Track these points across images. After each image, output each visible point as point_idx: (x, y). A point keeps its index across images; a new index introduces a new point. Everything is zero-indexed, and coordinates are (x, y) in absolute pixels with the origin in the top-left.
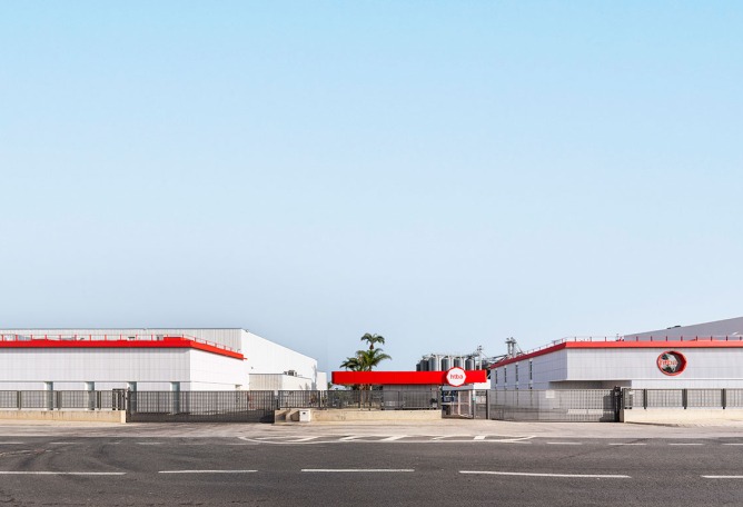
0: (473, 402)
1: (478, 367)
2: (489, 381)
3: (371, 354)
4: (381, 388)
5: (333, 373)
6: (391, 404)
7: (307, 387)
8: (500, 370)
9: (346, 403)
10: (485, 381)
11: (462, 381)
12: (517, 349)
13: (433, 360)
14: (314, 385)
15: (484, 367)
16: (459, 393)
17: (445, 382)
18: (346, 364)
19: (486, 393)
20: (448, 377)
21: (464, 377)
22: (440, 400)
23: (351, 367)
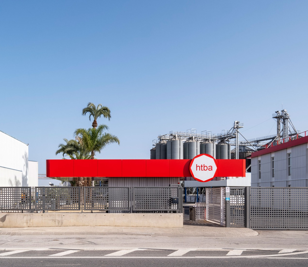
0: (226, 202)
1: (233, 155)
2: (248, 175)
3: (94, 135)
4: (106, 182)
5: (48, 162)
6: (118, 204)
7: (17, 182)
8: (265, 160)
9: (63, 203)
10: (242, 175)
11: (211, 174)
12: (290, 130)
13: (172, 143)
14: (25, 179)
15: (242, 155)
16: (207, 191)
17: (188, 174)
18: (63, 149)
19: (244, 191)
20: (193, 168)
21: (215, 168)
22: (181, 200)
23: (70, 153)
